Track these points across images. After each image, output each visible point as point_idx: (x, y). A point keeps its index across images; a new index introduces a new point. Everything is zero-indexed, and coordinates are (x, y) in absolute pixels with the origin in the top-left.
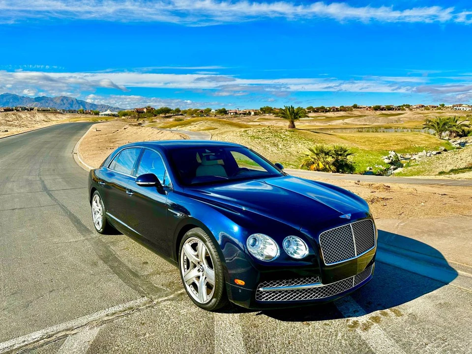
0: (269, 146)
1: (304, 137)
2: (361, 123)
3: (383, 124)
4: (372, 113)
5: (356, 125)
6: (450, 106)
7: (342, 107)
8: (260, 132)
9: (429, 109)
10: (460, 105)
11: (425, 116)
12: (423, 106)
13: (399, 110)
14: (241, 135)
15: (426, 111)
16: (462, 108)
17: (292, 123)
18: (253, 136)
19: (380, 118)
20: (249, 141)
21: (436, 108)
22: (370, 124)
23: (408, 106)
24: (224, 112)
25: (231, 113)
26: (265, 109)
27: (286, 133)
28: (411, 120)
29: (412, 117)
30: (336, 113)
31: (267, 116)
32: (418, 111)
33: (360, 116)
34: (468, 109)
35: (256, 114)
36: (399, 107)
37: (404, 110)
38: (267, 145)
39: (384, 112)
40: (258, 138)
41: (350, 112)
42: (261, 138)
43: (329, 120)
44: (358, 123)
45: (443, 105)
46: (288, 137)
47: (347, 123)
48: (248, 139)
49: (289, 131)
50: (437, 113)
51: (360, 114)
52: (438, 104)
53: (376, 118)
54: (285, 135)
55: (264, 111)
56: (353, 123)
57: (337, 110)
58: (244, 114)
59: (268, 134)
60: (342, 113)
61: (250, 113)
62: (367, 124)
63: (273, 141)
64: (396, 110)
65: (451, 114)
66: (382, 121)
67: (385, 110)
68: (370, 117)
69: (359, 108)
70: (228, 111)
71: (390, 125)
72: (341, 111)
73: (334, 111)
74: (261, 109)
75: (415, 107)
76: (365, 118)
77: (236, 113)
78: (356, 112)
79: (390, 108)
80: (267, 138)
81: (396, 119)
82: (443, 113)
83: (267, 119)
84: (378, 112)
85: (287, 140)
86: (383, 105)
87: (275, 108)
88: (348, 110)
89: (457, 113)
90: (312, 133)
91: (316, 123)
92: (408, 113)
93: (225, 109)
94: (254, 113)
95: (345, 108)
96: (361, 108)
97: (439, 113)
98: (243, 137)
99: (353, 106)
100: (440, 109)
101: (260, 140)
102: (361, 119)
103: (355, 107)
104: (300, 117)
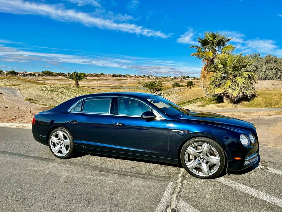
0: (65, 97)
1: (86, 91)
2: (107, 84)
3: (118, 84)
4: (112, 78)
5: (105, 84)
6: (147, 76)
7: (95, 74)
8: (56, 87)
9: (138, 77)
10: (151, 76)
11: (138, 81)
12: (135, 76)
13: (125, 77)
14: (43, 90)
15: (137, 78)
16: (152, 77)
17: (77, 82)
18: (52, 90)
19: (117, 81)
20: (50, 93)
21: (141, 77)
22: (112, 84)
23: (129, 75)
24: (14, 73)
25: (19, 74)
26: (46, 72)
27: (74, 88)
28: (131, 83)
29: (132, 81)
30: (92, 77)
31: (48, 77)
32: (134, 78)
33: (106, 80)
34: (155, 78)
35: (39, 75)
36: (125, 75)
37: (127, 77)
38: (63, 96)
39: (117, 78)
40: (56, 91)
41: (100, 77)
42: (58, 92)
43: (89, 81)
44: (106, 84)
45: (144, 76)
46: (76, 91)
47: (99, 84)
48: (48, 92)
49: (75, 87)
50: (142, 79)
51: (105, 79)
52: (142, 75)
53: (115, 81)
54: (74, 90)
55: (45, 74)
56: (103, 83)
57: (92, 76)
58: (31, 75)
59: (63, 89)
60: (96, 78)
61: (34, 75)
62: (110, 84)
63: (66, 94)
64: (123, 77)
65: (149, 80)
66: (117, 83)
67: (118, 77)
68: (111, 80)
69: (104, 75)
70: (17, 72)
71: (122, 85)
72: (94, 76)
73: (90, 76)
74: (43, 72)
75: (132, 76)
76: (109, 81)
77: (24, 74)
78: (103, 77)
79: (120, 76)
80: (62, 91)
81: (124, 82)
82: (144, 79)
83: (48, 79)
84: (115, 78)
85: (75, 93)
86: (117, 74)
87: (53, 72)
88: (99, 76)
89: (150, 80)
90: (90, 89)
91: (81, 83)
92: (129, 79)
93: (14, 71)
94: (38, 74)
95: (97, 75)
96: (105, 75)
97: (143, 79)
98: (44, 90)
99: (101, 74)
100: (143, 77)
101: (57, 93)
102: (107, 81)
103: (102, 74)
104: (82, 79)
